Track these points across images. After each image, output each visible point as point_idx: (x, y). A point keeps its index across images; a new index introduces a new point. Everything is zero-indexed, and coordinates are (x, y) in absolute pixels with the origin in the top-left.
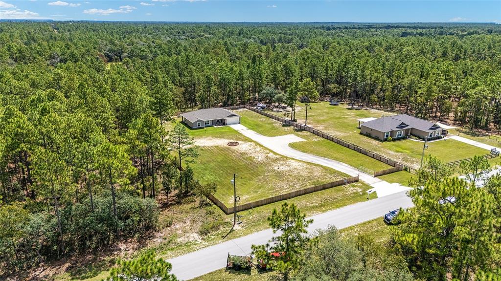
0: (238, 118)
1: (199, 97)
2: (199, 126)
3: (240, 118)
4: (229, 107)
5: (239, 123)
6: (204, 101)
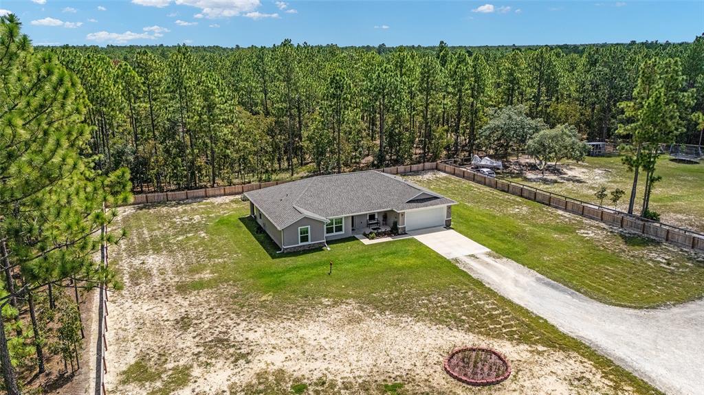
0: (445, 206)
1: (310, 139)
2: (304, 239)
3: (449, 207)
4: (393, 168)
5: (448, 226)
6: (322, 153)
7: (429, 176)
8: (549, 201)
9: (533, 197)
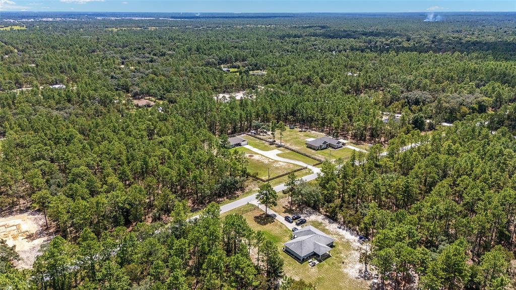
5: (248, 144)
7: (242, 135)
8: (262, 140)
9: (260, 139)
